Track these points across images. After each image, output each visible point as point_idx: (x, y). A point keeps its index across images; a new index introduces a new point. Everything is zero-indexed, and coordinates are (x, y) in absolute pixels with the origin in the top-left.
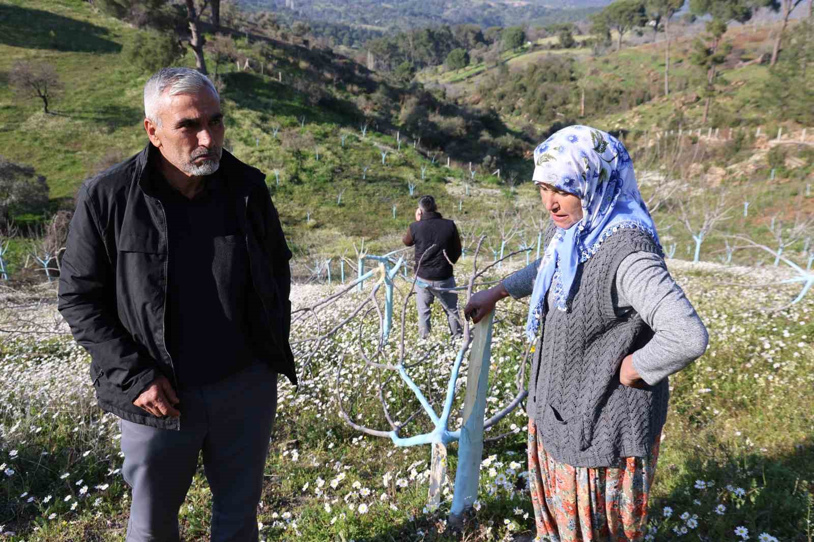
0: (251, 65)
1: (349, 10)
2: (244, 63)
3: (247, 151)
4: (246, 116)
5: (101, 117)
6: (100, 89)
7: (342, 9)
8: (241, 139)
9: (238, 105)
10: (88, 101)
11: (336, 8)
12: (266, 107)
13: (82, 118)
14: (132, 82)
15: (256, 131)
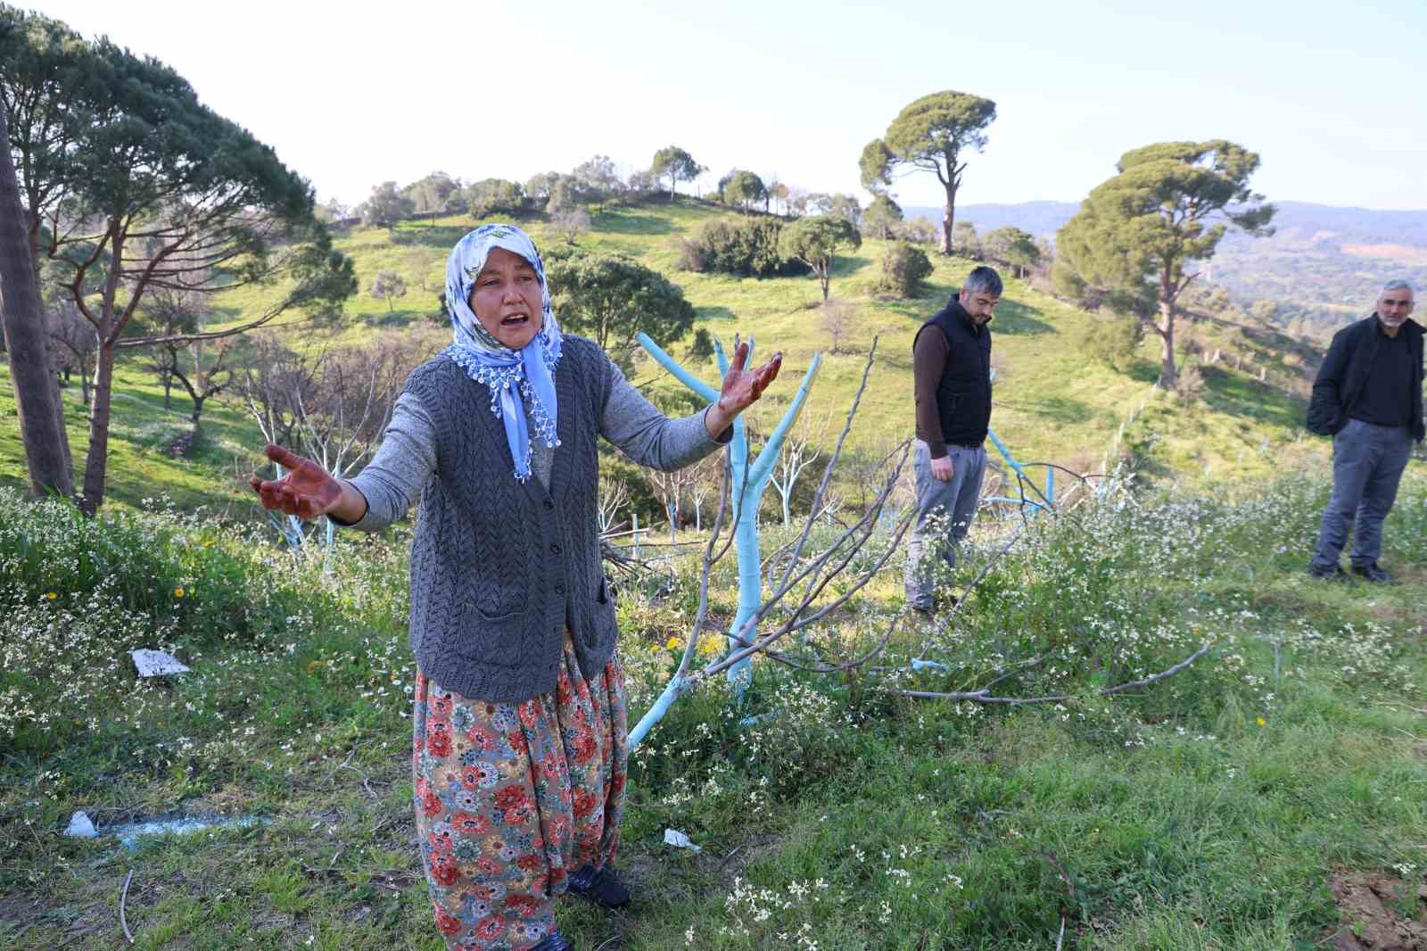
0: (1223, 357)
1: (1299, 282)
2: (1213, 354)
3: (1224, 468)
4: (1221, 421)
5: (1046, 410)
6: (1043, 378)
7: (1287, 281)
8: (1217, 451)
9: (1210, 407)
10: (1031, 391)
11: (1276, 279)
12: (1246, 412)
13: (1025, 411)
14: (1077, 372)
15: (1236, 443)
